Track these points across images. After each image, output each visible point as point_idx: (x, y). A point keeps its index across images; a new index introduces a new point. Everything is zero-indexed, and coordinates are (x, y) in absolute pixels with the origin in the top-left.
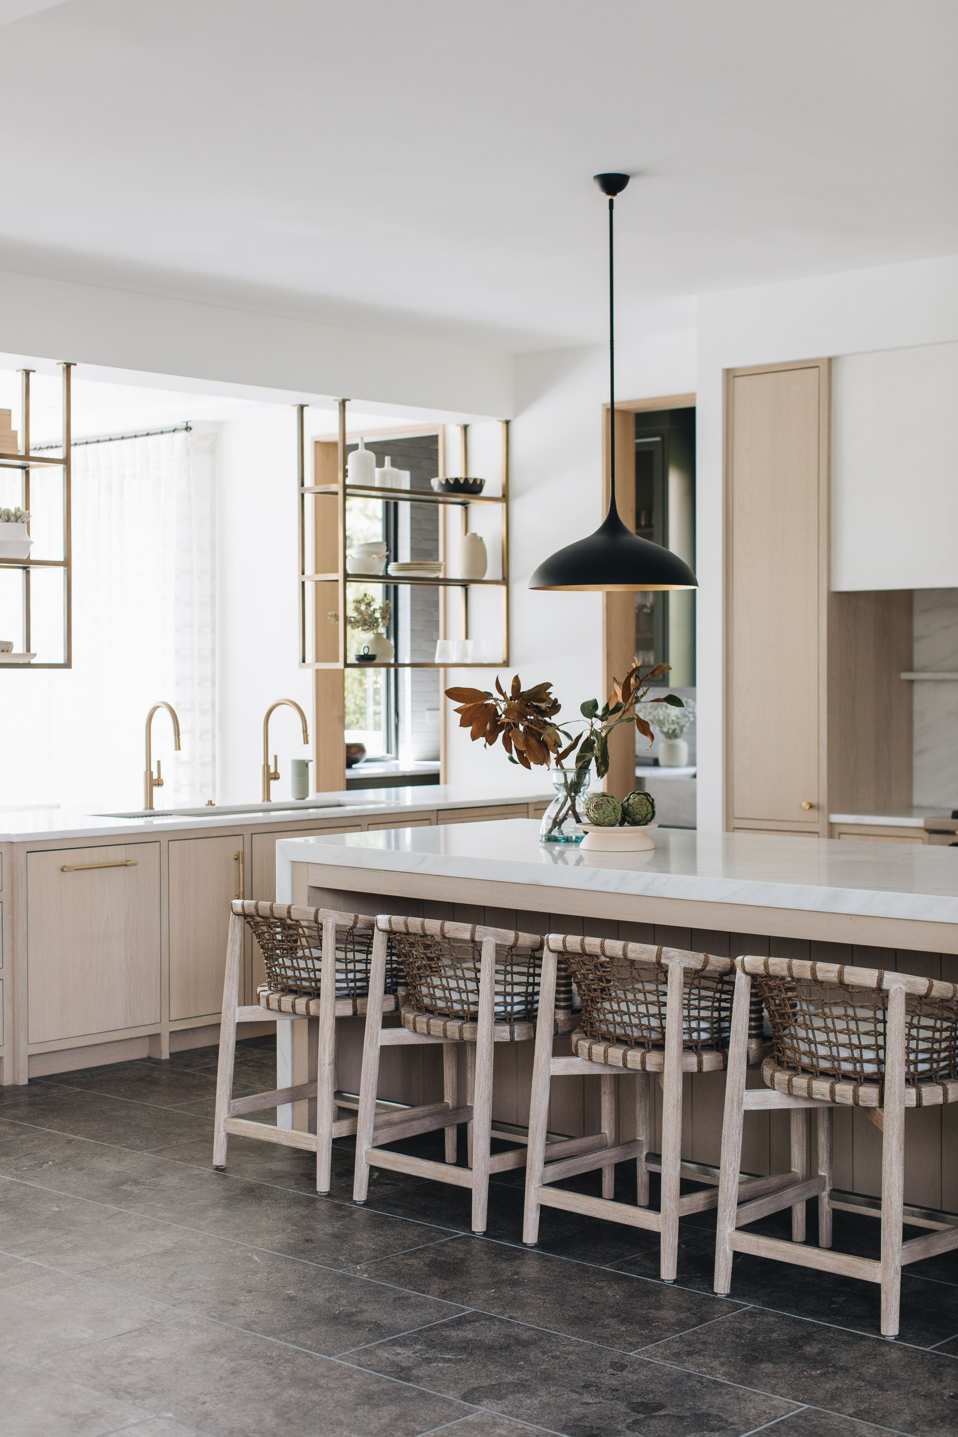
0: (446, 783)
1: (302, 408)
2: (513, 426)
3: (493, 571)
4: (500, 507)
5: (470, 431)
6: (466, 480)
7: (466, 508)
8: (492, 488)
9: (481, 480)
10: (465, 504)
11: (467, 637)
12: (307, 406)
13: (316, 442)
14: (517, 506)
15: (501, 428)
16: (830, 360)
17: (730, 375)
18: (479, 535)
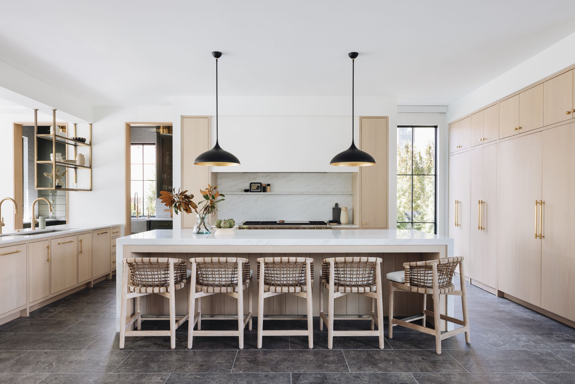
0: (68, 223)
1: (36, 110)
2: (93, 126)
3: (87, 164)
4: (89, 147)
5: (77, 126)
6: (76, 138)
7: (76, 147)
8: (87, 142)
9: (84, 139)
10: (76, 146)
11: (76, 183)
12: (38, 110)
13: (15, 124)
14: (95, 148)
15: (89, 126)
16: (211, 116)
17: (183, 117)
18: (83, 154)
